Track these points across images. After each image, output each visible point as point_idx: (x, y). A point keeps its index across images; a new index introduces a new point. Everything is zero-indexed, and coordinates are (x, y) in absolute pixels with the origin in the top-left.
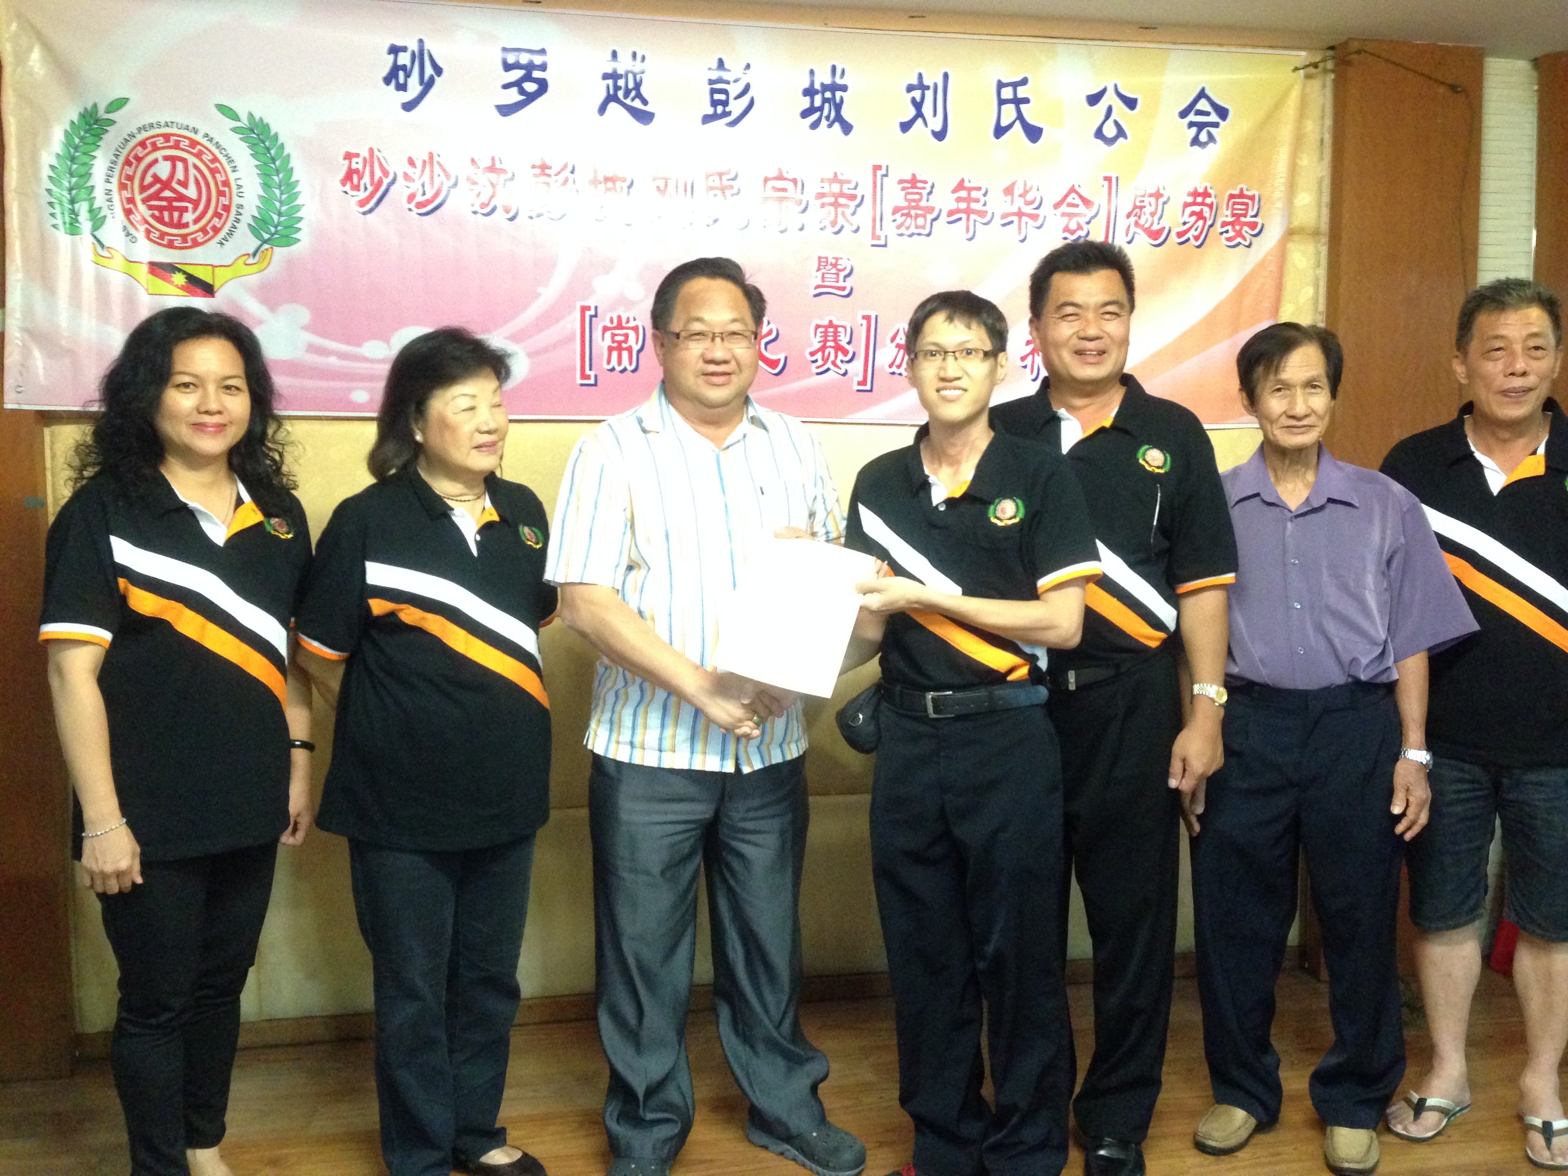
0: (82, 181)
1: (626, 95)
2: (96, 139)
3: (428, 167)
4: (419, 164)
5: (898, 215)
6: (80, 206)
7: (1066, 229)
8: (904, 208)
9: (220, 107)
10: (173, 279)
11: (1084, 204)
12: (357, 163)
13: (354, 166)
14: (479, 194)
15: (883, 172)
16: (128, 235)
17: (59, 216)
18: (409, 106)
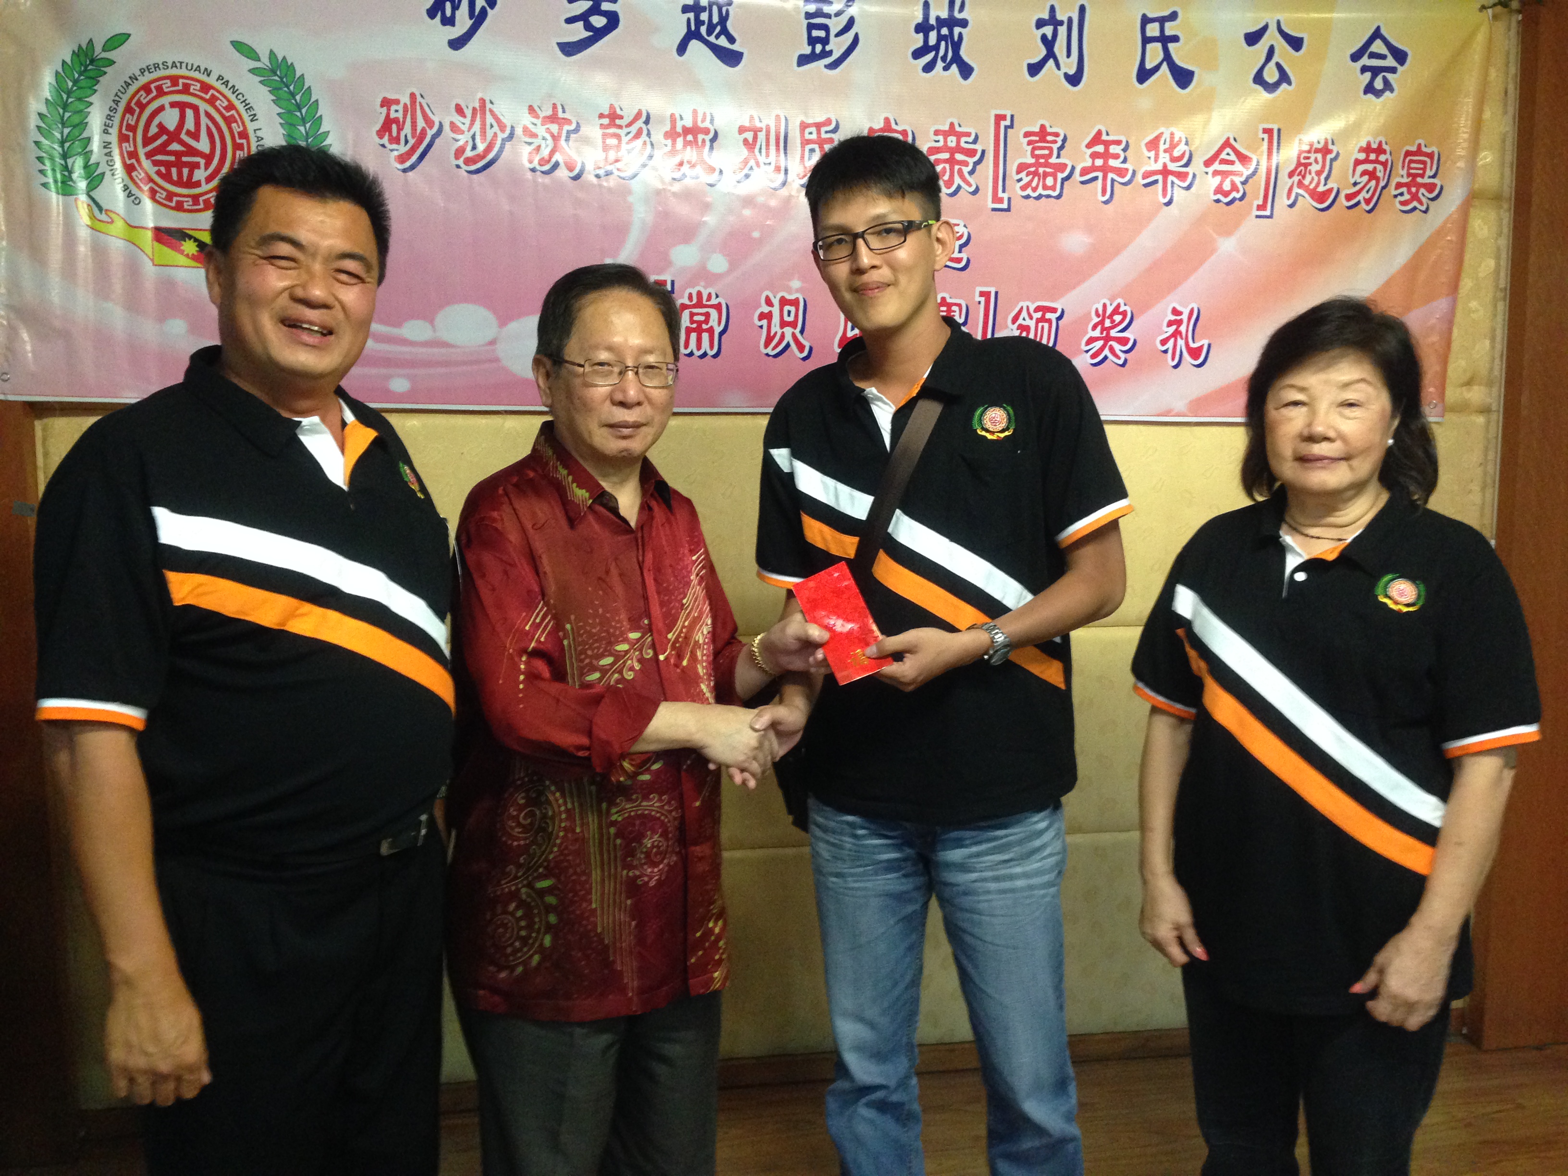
0: (76, 132)
1: (709, 33)
2: (95, 82)
3: (478, 115)
4: (469, 113)
5: (1023, 175)
6: (74, 162)
7: (1219, 190)
8: (1030, 165)
9: (238, 45)
10: (182, 248)
11: (1240, 161)
12: (397, 111)
13: (393, 115)
14: (538, 148)
15: (1008, 123)
16: (130, 195)
17: (49, 173)
18: (457, 44)
